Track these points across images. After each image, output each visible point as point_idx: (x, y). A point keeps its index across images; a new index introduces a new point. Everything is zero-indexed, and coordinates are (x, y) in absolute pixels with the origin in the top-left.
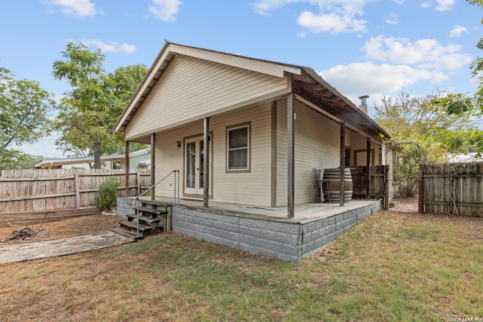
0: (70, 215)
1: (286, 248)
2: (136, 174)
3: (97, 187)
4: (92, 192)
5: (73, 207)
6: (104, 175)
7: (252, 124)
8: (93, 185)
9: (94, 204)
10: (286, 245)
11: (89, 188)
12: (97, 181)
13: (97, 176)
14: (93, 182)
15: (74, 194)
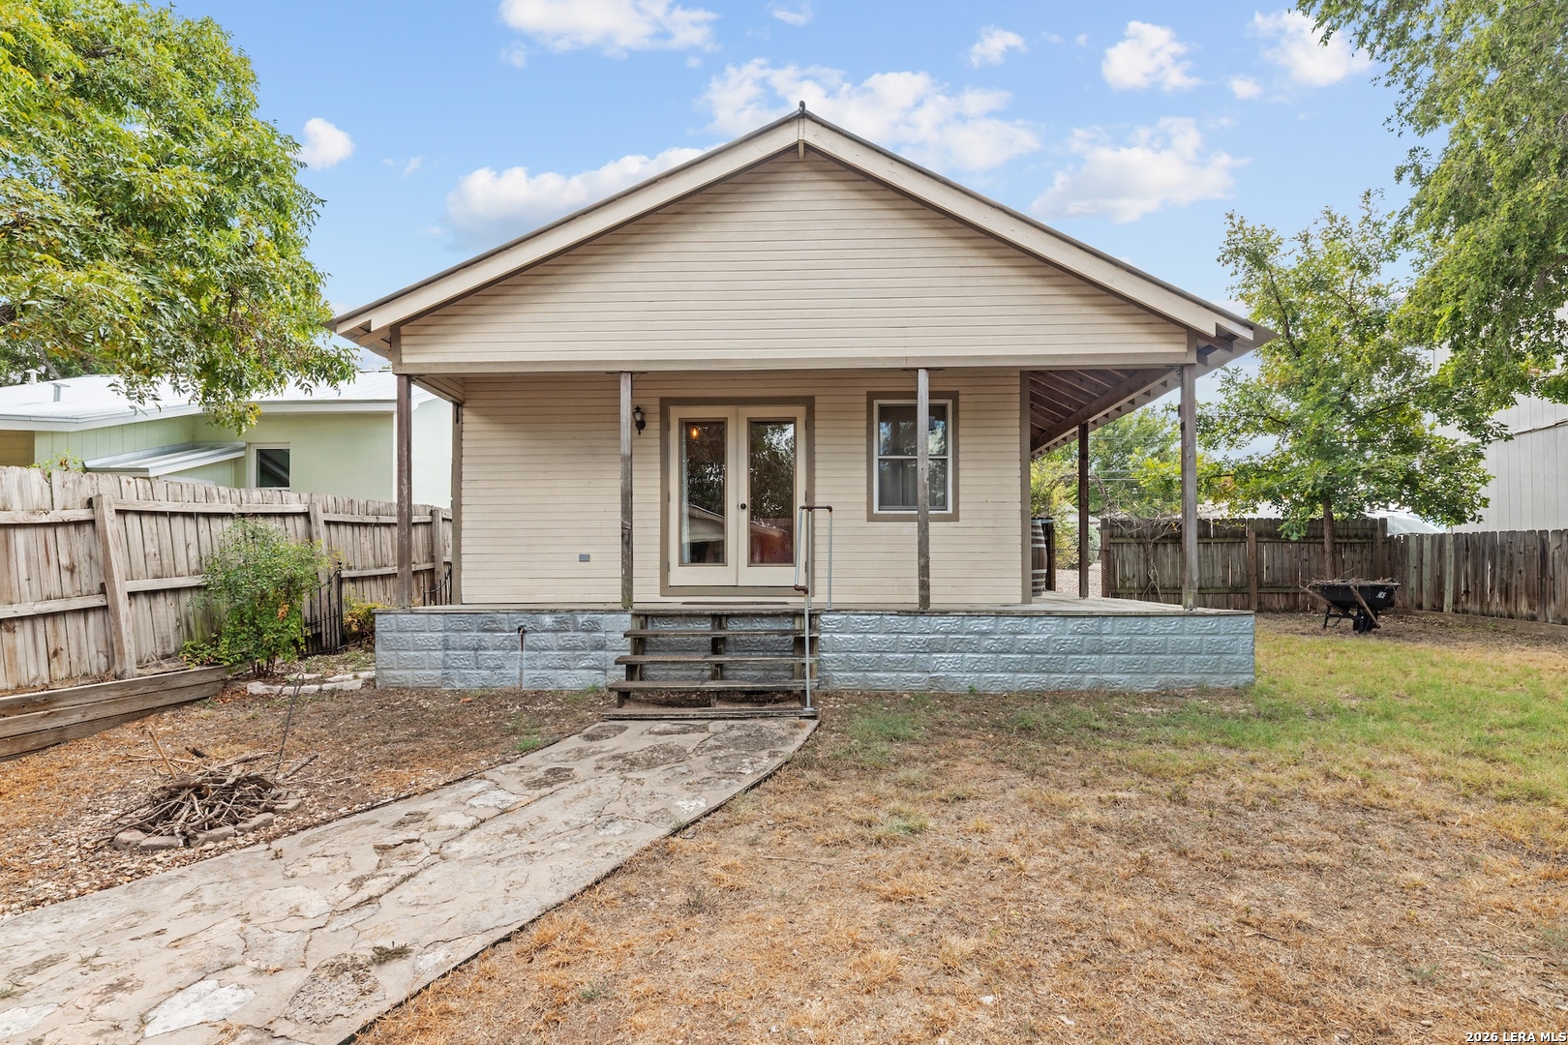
0: (112, 711)
1: (1230, 663)
2: (306, 515)
3: (179, 570)
4: (164, 591)
5: (95, 672)
6: (198, 514)
7: (962, 398)
8: (165, 561)
9: (177, 652)
10: (1228, 657)
11: (150, 574)
12: (176, 542)
13: (173, 514)
14: (163, 547)
15: (96, 601)
